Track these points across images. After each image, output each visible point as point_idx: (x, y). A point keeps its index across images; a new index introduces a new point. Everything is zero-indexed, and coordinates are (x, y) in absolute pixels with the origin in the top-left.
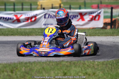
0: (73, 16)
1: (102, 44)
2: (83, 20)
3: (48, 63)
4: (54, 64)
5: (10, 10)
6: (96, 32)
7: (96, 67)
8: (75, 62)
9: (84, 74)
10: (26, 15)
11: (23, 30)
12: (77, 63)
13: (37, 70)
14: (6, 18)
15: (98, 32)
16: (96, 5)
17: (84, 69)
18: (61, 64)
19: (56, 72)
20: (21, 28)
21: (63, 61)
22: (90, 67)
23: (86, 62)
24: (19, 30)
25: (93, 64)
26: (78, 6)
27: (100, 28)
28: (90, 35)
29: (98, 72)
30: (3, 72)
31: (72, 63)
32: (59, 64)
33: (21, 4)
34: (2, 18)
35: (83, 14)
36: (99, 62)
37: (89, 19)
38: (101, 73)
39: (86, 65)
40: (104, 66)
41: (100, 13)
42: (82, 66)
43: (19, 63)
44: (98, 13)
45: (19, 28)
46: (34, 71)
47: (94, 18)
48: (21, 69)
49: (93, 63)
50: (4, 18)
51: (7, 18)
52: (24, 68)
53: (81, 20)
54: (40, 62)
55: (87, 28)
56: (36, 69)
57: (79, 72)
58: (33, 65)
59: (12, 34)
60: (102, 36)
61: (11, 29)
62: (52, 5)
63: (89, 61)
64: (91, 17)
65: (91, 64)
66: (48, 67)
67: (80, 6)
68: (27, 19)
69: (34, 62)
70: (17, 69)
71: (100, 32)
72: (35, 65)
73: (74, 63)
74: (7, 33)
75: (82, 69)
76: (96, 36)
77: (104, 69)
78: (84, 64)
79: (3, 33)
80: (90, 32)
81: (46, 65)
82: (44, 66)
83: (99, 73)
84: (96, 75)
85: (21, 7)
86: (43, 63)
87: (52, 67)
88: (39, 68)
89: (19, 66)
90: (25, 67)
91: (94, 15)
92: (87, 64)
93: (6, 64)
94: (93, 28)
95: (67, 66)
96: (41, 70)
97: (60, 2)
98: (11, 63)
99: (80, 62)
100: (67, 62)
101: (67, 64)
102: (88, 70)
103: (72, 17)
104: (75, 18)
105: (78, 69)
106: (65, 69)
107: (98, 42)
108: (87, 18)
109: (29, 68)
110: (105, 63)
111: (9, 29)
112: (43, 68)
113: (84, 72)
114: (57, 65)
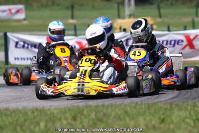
0: (175, 41)
3: (134, 105)
4: (143, 107)
9: (194, 121)
12: (182, 105)
17: (195, 113)
19: (148, 118)
23: (197, 103)
30: (60, 120)
31: (174, 105)
32: (152, 106)
42: (191, 109)
48: (89, 115)
52: (94, 113)
54: (119, 105)
56: (114, 114)
57: (186, 117)
58: (110, 109)
66: (135, 111)
67: (185, 27)
69: (111, 105)
70: (82, 114)
72: (113, 108)
75: (190, 113)
78: (194, 107)
81: (130, 108)
82: (127, 110)
86: (125, 105)
87: (141, 110)
88: (119, 113)
90: (96, 112)
95: (166, 109)
96: (122, 116)
101: (165, 106)
103: (173, 43)
104: (178, 44)
106: (163, 114)
109: (102, 113)
112: (126, 112)
114: (149, 108)
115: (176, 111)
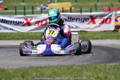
1: (114, 47)
2: (94, 23)
3: (59, 67)
4: (65, 68)
5: (20, 14)
6: (107, 35)
7: (107, 71)
8: (86, 66)
9: (96, 78)
10: (37, 19)
11: (34, 34)
12: (89, 68)
13: (48, 75)
14: (16, 22)
15: (109, 35)
16: (106, 8)
17: (96, 73)
18: (72, 68)
20: (32, 32)
21: (74, 65)
22: (102, 71)
23: (97, 66)
24: (30, 34)
25: (105, 68)
26: (89, 9)
27: (111, 31)
28: (102, 39)
29: (109, 77)
30: (14, 77)
31: (83, 67)
32: (70, 68)
33: (31, 8)
34: (13, 22)
35: (94, 17)
36: (111, 66)
37: (100, 22)
38: (113, 77)
39: (97, 68)
40: (116, 70)
41: (111, 16)
42: (94, 70)
43: (30, 68)
44: (109, 16)
45: (30, 32)
46: (46, 76)
47: (105, 21)
48: (32, 74)
49: (104, 66)
50: (14, 22)
51: (18, 22)
52: (35, 73)
53: (92, 23)
54: (51, 67)
55: (98, 31)
56: (47, 73)
57: (91, 76)
58: (44, 70)
59: (23, 38)
60: (114, 39)
61: (22, 33)
62: (63, 8)
63: (101, 65)
64: (102, 20)
65: (103, 68)
66: (60, 71)
67: (91, 9)
68: (37, 22)
69: (46, 67)
70: (28, 74)
71: (112, 35)
72: (47, 69)
73: (85, 68)
74: (17, 37)
75: (93, 73)
76: (107, 39)
77: (116, 73)
78: (95, 68)
79: (13, 38)
80: (102, 35)
81: (57, 69)
82: (55, 70)
83: (111, 77)
84: (108, 79)
85: (31, 10)
86: (54, 67)
87: (64, 71)
88: (50, 73)
89: (30, 71)
90: (37, 72)
91: (105, 18)
92: (99, 68)
93: (17, 69)
94: (104, 31)
95: (79, 71)
96: (52, 75)
97: (71, 5)
98: (22, 68)
99: (91, 66)
100: (78, 66)
101: (78, 68)
102: (99, 74)
103: (83, 20)
104: (86, 21)
105: (89, 74)
106: (77, 74)
107: (110, 45)
108: (98, 21)
109: (40, 73)
110: (117, 67)
111: (20, 33)
112: (54, 73)
113: (96, 76)
114: (68, 69)
115: (84, 71)
